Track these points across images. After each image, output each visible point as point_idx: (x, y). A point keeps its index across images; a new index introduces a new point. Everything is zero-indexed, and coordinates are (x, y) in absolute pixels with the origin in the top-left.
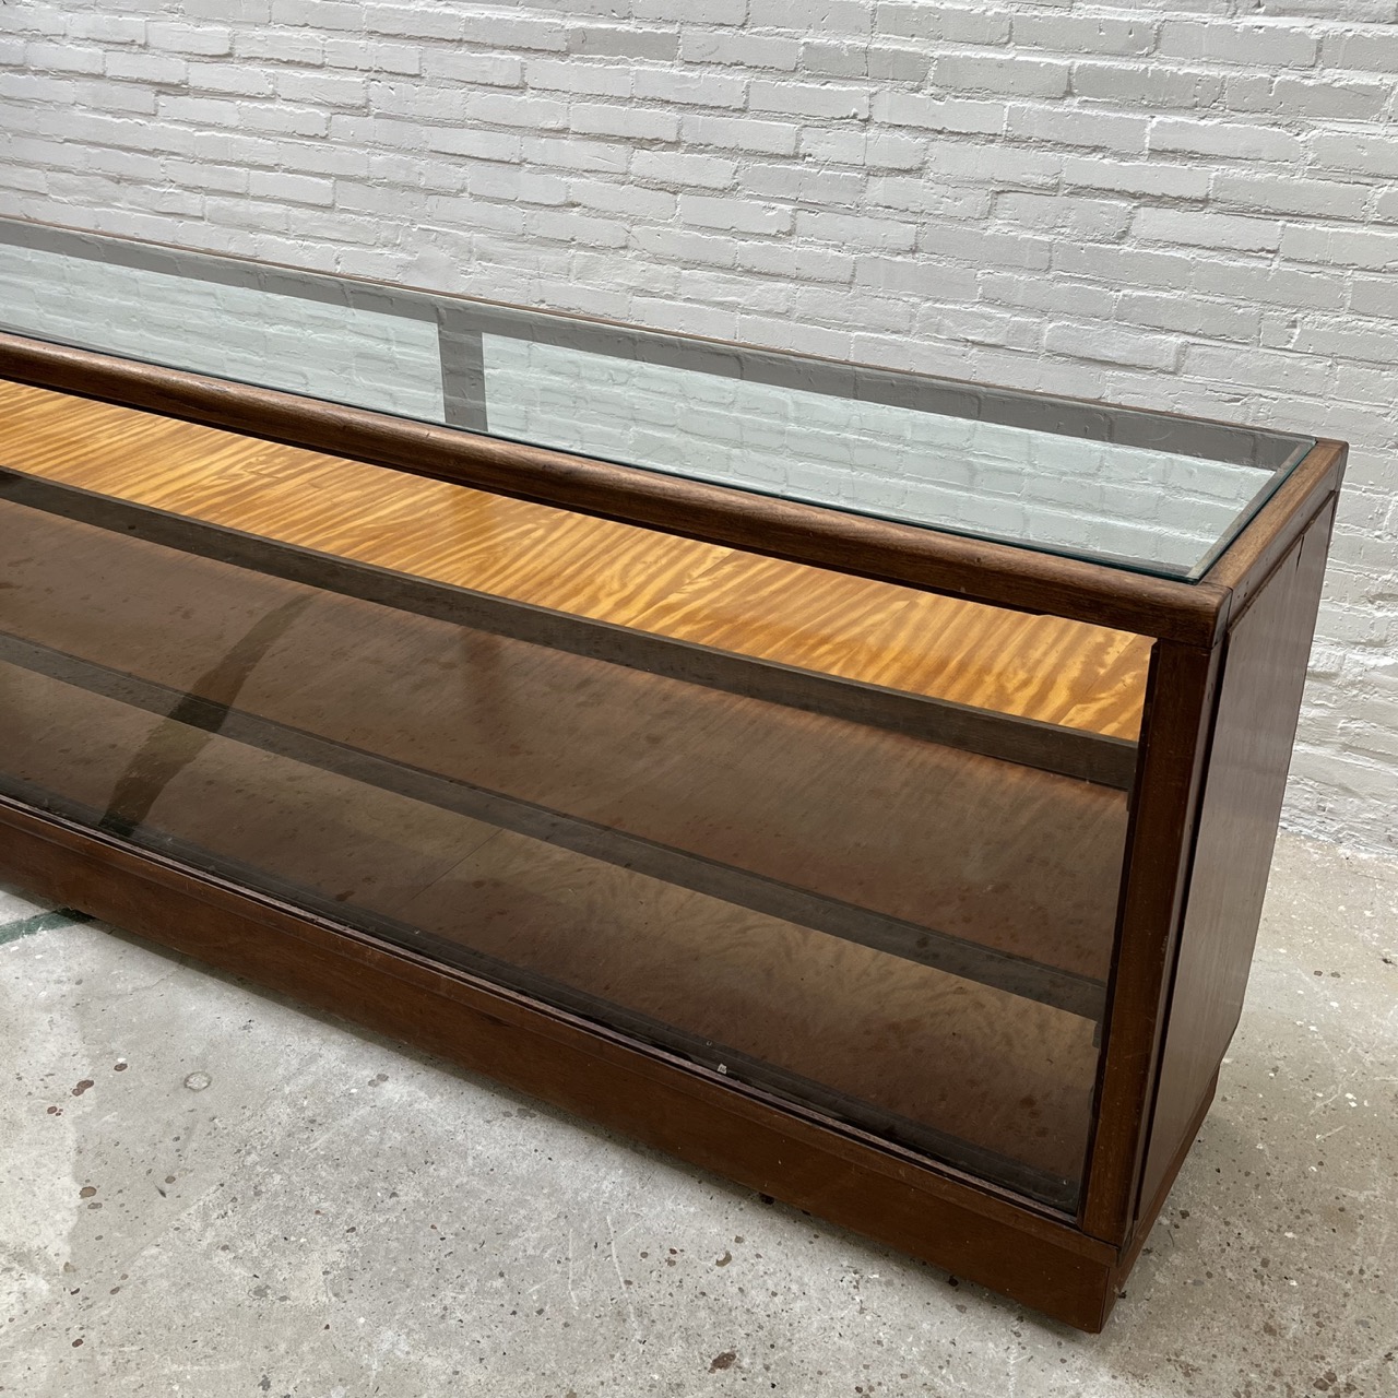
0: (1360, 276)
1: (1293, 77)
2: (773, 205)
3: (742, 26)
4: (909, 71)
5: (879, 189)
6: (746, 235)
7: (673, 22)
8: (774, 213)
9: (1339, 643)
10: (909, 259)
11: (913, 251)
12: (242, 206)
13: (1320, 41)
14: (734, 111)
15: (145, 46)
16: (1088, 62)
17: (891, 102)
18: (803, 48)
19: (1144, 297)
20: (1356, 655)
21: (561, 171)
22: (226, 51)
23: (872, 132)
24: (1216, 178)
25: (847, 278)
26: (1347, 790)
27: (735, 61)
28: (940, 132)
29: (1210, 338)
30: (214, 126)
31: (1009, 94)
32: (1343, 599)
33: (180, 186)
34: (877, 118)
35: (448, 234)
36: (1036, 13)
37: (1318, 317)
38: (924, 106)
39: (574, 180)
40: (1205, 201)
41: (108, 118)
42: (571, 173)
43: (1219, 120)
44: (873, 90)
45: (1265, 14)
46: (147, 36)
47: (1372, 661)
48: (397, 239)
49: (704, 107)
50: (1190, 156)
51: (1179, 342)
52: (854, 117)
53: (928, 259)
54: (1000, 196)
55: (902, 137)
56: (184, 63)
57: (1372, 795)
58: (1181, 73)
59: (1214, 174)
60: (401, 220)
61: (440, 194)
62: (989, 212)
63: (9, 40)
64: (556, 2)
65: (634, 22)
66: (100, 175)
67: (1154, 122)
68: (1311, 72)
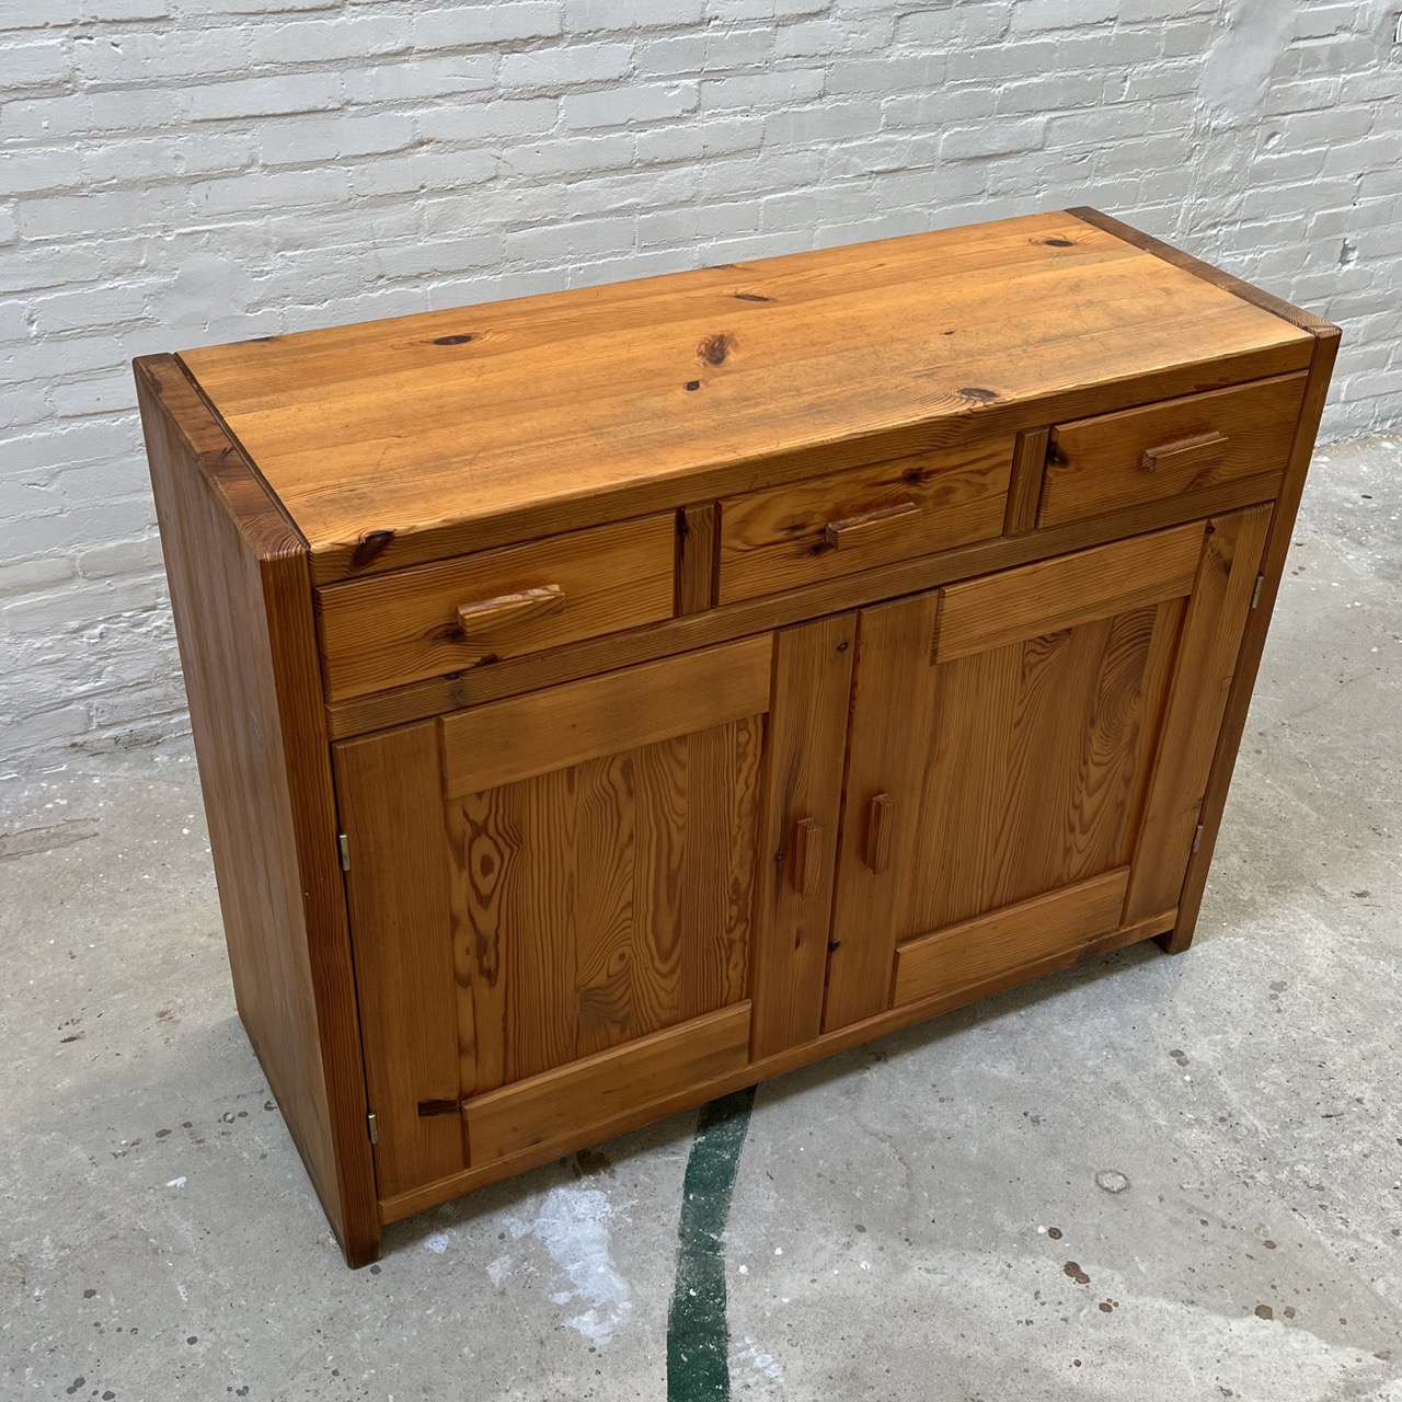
0: (1171, 25)
2: (675, 83)
5: (789, 39)
6: (643, 125)
8: (676, 92)
10: (817, 106)
11: (820, 97)
19: (1021, 86)
21: (403, 104)
25: (755, 141)
35: (228, 229)
37: (1141, 68)
39: (421, 112)
42: (415, 104)
48: (139, 260)
51: (1045, 120)
53: (836, 101)
60: (145, 230)
61: (211, 178)
62: (892, 39)
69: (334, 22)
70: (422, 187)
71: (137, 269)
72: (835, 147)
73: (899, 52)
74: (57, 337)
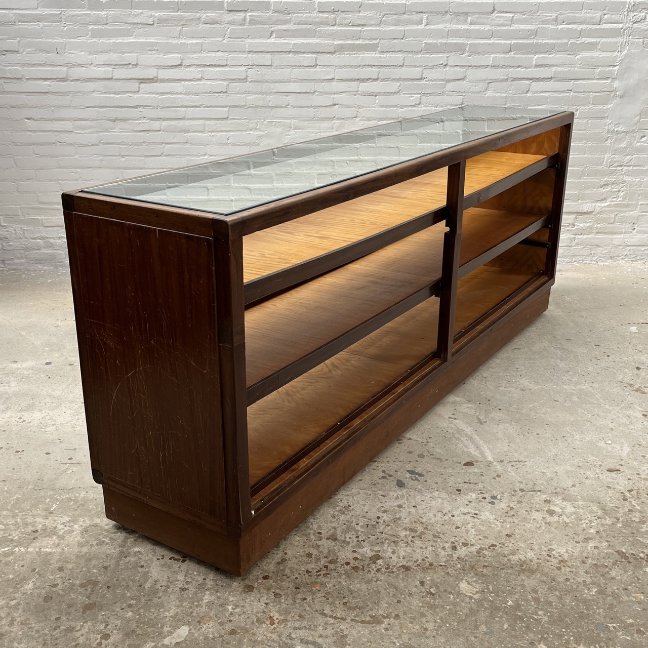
0: (594, 94)
1: (574, 41)
2: (413, 95)
3: (402, 39)
4: (460, 48)
5: (450, 86)
6: (402, 107)
7: (377, 39)
8: (413, 98)
9: (593, 202)
10: (460, 107)
11: (462, 104)
12: (181, 123)
13: (581, 31)
14: (399, 66)
15: (136, 65)
16: (516, 41)
17: (454, 59)
18: (424, 44)
20: (598, 204)
21: (331, 93)
22: (179, 63)
23: (448, 68)
24: (554, 71)
26: (598, 246)
27: (399, 50)
28: (470, 66)
30: (169, 93)
31: (492, 53)
32: (594, 188)
33: (148, 119)
34: (449, 64)
35: (280, 122)
36: (500, 28)
37: (583, 107)
38: (465, 59)
39: (336, 96)
40: (551, 78)
41: (112, 95)
42: (334, 94)
43: (553, 55)
44: (448, 55)
45: (566, 24)
46: (137, 61)
47: (603, 205)
48: (257, 126)
49: (388, 66)
50: (546, 66)
52: (442, 64)
53: (467, 106)
54: (490, 84)
55: (458, 69)
56: (156, 70)
57: (605, 246)
58: (543, 42)
59: (553, 70)
60: (259, 119)
61: (278, 107)
62: (486, 89)
63: (58, 68)
64: (331, 35)
65: (361, 40)
66: (105, 119)
67: (536, 57)
68: (579, 39)
69: (314, 70)
70: (335, 117)
74: (234, 144)
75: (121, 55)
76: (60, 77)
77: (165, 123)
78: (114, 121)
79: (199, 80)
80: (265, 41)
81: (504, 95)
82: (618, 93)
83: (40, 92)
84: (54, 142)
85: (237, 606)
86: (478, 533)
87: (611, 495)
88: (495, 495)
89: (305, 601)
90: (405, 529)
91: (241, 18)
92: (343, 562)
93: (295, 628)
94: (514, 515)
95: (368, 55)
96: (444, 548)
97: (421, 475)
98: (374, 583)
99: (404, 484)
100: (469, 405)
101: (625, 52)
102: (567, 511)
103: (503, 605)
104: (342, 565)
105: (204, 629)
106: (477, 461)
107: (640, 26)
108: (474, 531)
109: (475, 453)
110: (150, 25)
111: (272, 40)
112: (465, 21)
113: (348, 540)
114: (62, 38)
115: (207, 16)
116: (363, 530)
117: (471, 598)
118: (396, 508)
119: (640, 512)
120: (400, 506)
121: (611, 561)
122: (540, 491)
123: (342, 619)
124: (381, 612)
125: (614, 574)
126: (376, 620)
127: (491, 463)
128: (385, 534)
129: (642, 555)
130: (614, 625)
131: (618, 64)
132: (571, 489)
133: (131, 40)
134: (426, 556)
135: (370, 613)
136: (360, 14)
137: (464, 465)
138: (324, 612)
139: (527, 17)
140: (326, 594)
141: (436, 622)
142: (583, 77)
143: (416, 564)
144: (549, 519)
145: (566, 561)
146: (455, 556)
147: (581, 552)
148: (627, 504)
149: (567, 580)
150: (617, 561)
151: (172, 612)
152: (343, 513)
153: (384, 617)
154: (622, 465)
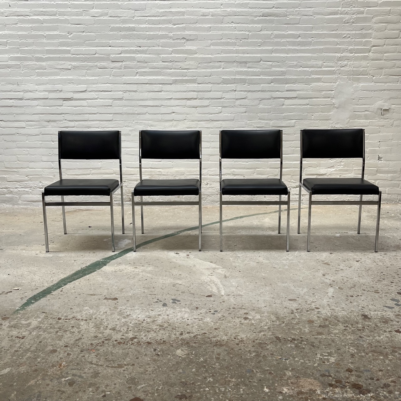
0: (322, 106)
1: (308, 77)
2: (217, 107)
3: (210, 76)
4: (243, 81)
5: (238, 102)
6: (211, 114)
7: (195, 76)
8: (218, 109)
9: (326, 168)
10: (244, 114)
11: (245, 112)
12: (86, 123)
13: (311, 71)
14: (209, 91)
15: (61, 91)
16: (275, 77)
17: (239, 87)
18: (222, 79)
19: (288, 114)
20: (329, 169)
22: (85, 90)
23: (236, 92)
25: (233, 119)
27: (209, 82)
28: (249, 91)
29: (299, 120)
30: (79, 106)
31: (261, 84)
33: (67, 121)
34: (237, 90)
35: (142, 122)
36: (265, 70)
37: (316, 114)
38: (246, 87)
39: (174, 108)
40: (296, 98)
41: (48, 108)
42: (173, 106)
43: (297, 85)
44: (236, 85)
45: (302, 68)
46: (62, 89)
47: (332, 170)
49: (202, 91)
50: (293, 90)
51: (294, 121)
52: (233, 90)
53: (248, 113)
55: (242, 93)
56: (72, 94)
58: (290, 78)
59: (297, 93)
60: (130, 121)
61: (141, 114)
62: (259, 104)
63: (19, 93)
64: (169, 75)
65: (187, 77)
66: (43, 121)
67: (286, 86)
68: (310, 76)
69: (160, 93)
70: (173, 120)
71: (128, 126)
72: (249, 121)
73: (261, 106)
75: (53, 85)
76: (19, 98)
77: (77, 123)
78: (49, 122)
79: (96, 99)
80: (133, 78)
81: (270, 107)
82: (335, 106)
83: (8, 106)
84: (14, 133)
85: (43, 359)
86: (198, 328)
87: (285, 311)
88: (217, 310)
89: (84, 357)
90: (157, 325)
91: (119, 65)
92: (114, 340)
93: (72, 369)
94: (223, 320)
95: (190, 85)
96: (175, 334)
97: (179, 301)
98: (127, 349)
99: (167, 305)
100: (223, 270)
101: (338, 83)
102: (256, 318)
103: (197, 361)
104: (112, 341)
105: (19, 369)
106: (214, 295)
107: (345, 69)
108: (197, 327)
109: (216, 291)
110: (69, 69)
111: (137, 77)
112: (245, 67)
113: (122, 330)
114: (21, 76)
115: (101, 64)
116: (133, 326)
117: (180, 357)
118: (157, 316)
119: (298, 319)
120: (160, 315)
121: (270, 341)
122: (244, 309)
123: (101, 365)
124: (125, 363)
125: (269, 347)
126: (120, 366)
127: (222, 296)
128: (145, 328)
129: (289, 339)
130: (257, 370)
131: (334, 89)
132: (263, 308)
133: (59, 77)
134: (163, 337)
135: (118, 363)
136: (186, 63)
137: (206, 296)
138: (92, 362)
139: (280, 64)
140: (97, 354)
141: (154, 367)
142: (315, 97)
143: (156, 341)
144: (243, 321)
145: (244, 341)
146: (180, 338)
147: (254, 337)
148: (293, 315)
149: (240, 349)
150: (273, 341)
151: (5, 361)
152: (124, 318)
153: (125, 365)
154: (298, 298)
